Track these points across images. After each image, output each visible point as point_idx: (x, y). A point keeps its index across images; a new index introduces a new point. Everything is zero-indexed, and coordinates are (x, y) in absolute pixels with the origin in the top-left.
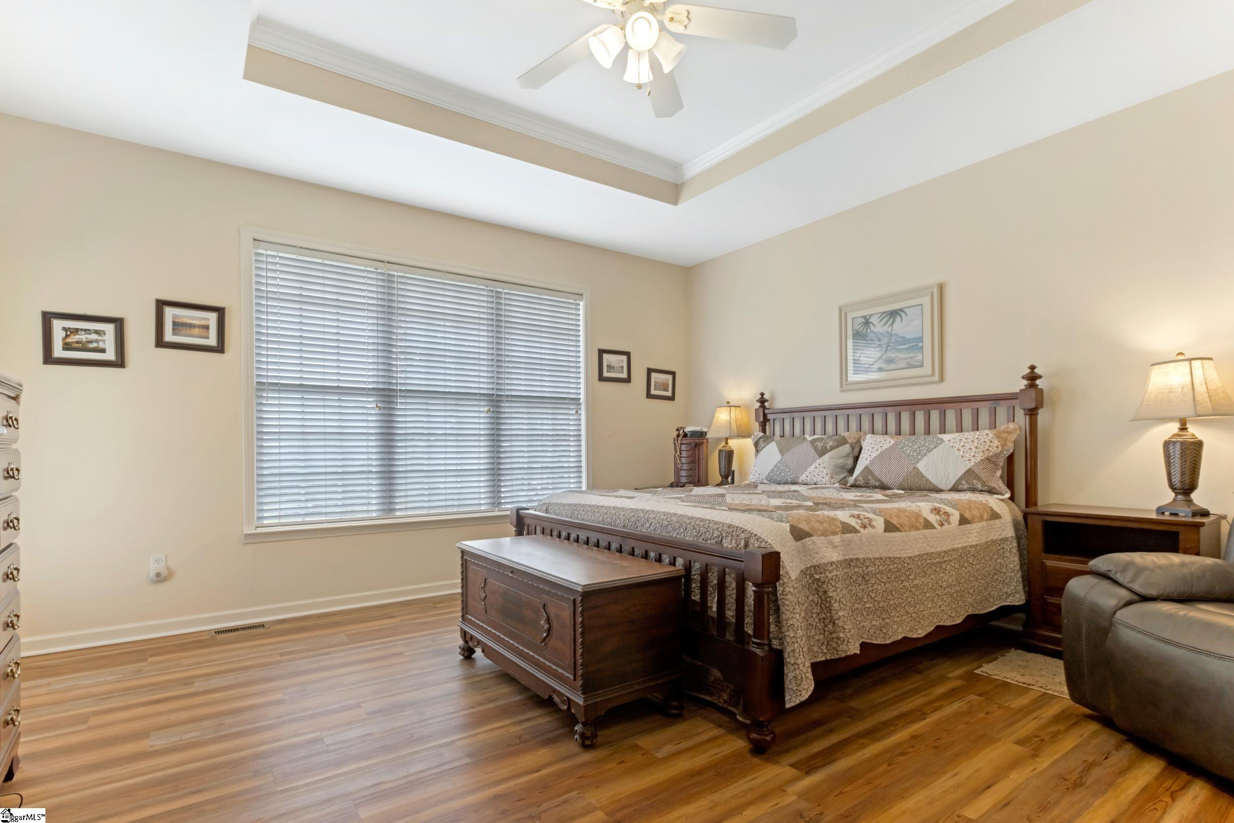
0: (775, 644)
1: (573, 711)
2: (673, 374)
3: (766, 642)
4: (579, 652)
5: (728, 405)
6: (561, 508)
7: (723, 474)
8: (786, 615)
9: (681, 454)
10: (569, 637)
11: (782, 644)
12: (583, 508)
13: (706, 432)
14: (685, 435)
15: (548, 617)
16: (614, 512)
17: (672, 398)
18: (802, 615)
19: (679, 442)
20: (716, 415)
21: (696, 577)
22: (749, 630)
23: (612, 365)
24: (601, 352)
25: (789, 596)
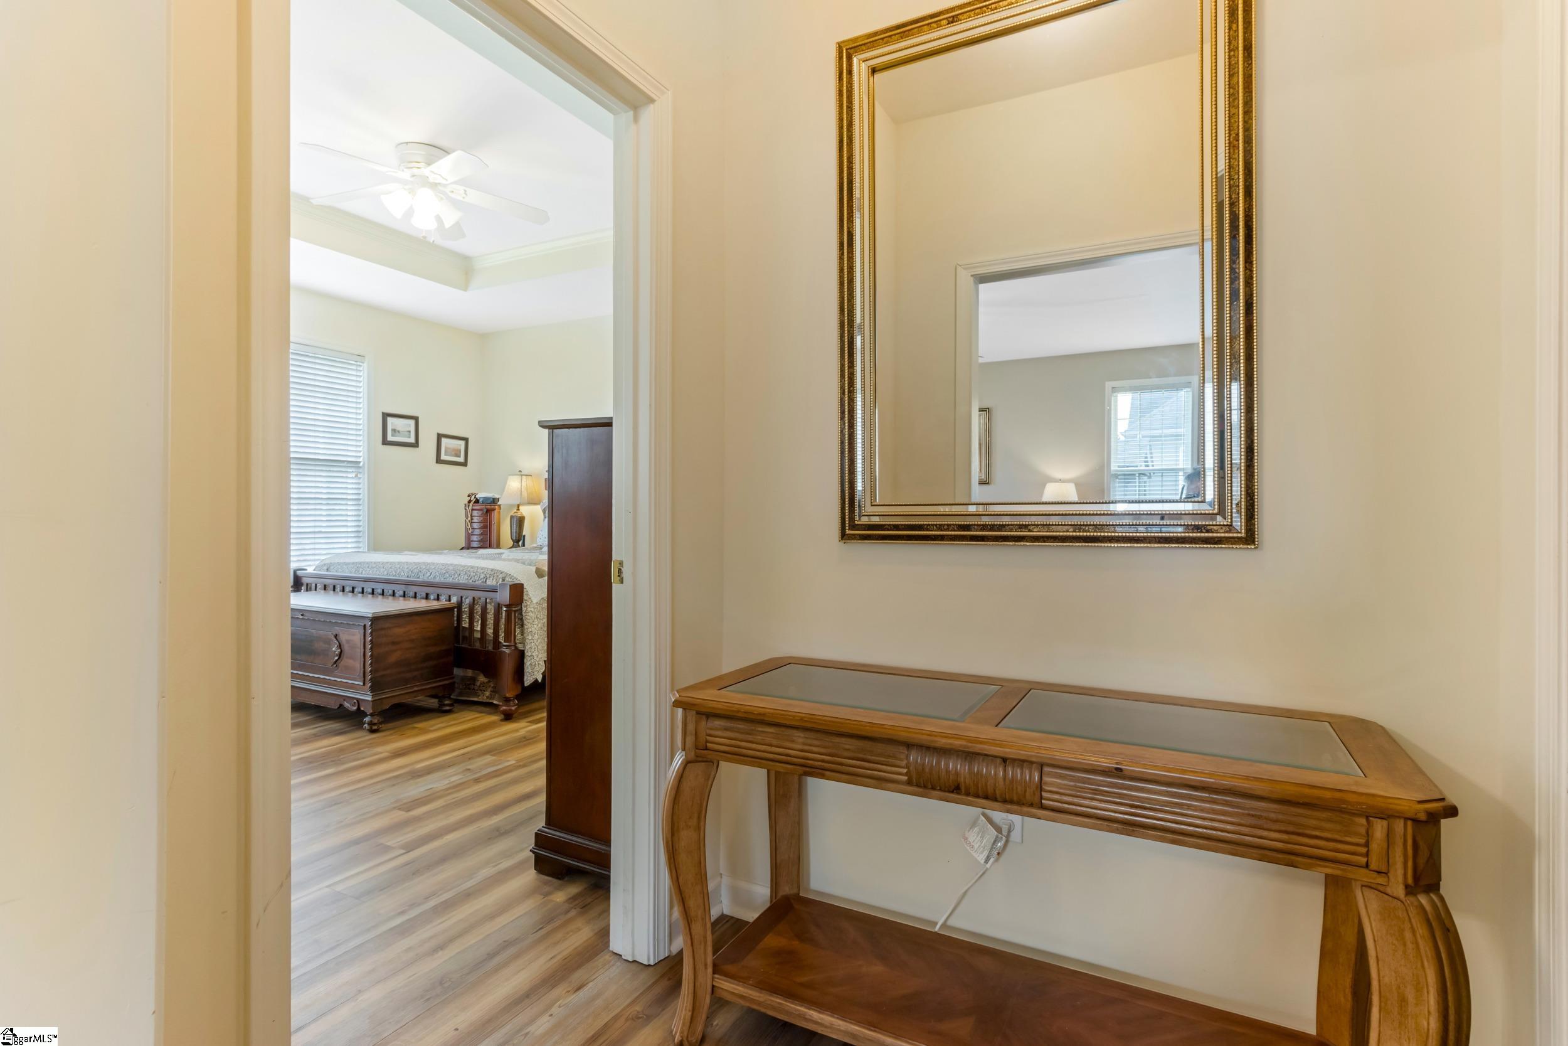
0: (520, 646)
1: (362, 709)
2: (466, 440)
3: (513, 644)
4: (369, 669)
5: (520, 473)
6: (345, 566)
7: (514, 539)
8: (527, 625)
9: (472, 519)
10: (359, 654)
11: (524, 646)
12: (367, 565)
13: (499, 499)
14: (477, 501)
15: (340, 643)
16: (399, 566)
17: (465, 464)
18: (539, 626)
19: (470, 507)
20: (508, 483)
21: (465, 608)
22: (502, 640)
23: (398, 429)
24: (385, 416)
25: (530, 614)
